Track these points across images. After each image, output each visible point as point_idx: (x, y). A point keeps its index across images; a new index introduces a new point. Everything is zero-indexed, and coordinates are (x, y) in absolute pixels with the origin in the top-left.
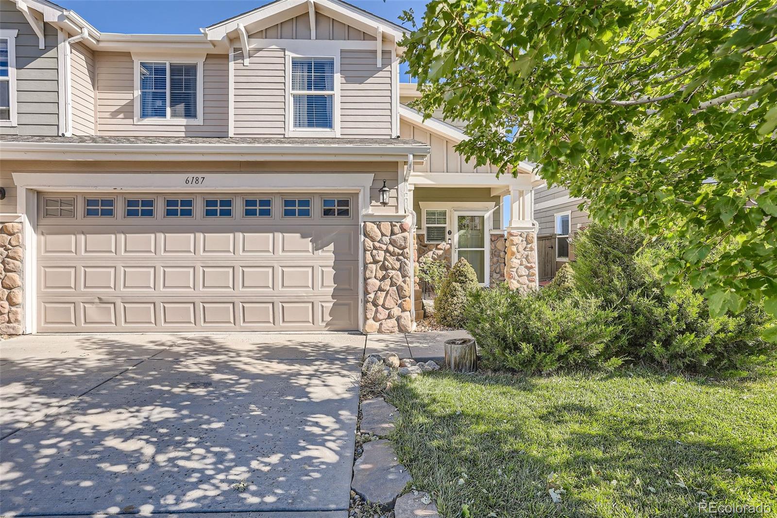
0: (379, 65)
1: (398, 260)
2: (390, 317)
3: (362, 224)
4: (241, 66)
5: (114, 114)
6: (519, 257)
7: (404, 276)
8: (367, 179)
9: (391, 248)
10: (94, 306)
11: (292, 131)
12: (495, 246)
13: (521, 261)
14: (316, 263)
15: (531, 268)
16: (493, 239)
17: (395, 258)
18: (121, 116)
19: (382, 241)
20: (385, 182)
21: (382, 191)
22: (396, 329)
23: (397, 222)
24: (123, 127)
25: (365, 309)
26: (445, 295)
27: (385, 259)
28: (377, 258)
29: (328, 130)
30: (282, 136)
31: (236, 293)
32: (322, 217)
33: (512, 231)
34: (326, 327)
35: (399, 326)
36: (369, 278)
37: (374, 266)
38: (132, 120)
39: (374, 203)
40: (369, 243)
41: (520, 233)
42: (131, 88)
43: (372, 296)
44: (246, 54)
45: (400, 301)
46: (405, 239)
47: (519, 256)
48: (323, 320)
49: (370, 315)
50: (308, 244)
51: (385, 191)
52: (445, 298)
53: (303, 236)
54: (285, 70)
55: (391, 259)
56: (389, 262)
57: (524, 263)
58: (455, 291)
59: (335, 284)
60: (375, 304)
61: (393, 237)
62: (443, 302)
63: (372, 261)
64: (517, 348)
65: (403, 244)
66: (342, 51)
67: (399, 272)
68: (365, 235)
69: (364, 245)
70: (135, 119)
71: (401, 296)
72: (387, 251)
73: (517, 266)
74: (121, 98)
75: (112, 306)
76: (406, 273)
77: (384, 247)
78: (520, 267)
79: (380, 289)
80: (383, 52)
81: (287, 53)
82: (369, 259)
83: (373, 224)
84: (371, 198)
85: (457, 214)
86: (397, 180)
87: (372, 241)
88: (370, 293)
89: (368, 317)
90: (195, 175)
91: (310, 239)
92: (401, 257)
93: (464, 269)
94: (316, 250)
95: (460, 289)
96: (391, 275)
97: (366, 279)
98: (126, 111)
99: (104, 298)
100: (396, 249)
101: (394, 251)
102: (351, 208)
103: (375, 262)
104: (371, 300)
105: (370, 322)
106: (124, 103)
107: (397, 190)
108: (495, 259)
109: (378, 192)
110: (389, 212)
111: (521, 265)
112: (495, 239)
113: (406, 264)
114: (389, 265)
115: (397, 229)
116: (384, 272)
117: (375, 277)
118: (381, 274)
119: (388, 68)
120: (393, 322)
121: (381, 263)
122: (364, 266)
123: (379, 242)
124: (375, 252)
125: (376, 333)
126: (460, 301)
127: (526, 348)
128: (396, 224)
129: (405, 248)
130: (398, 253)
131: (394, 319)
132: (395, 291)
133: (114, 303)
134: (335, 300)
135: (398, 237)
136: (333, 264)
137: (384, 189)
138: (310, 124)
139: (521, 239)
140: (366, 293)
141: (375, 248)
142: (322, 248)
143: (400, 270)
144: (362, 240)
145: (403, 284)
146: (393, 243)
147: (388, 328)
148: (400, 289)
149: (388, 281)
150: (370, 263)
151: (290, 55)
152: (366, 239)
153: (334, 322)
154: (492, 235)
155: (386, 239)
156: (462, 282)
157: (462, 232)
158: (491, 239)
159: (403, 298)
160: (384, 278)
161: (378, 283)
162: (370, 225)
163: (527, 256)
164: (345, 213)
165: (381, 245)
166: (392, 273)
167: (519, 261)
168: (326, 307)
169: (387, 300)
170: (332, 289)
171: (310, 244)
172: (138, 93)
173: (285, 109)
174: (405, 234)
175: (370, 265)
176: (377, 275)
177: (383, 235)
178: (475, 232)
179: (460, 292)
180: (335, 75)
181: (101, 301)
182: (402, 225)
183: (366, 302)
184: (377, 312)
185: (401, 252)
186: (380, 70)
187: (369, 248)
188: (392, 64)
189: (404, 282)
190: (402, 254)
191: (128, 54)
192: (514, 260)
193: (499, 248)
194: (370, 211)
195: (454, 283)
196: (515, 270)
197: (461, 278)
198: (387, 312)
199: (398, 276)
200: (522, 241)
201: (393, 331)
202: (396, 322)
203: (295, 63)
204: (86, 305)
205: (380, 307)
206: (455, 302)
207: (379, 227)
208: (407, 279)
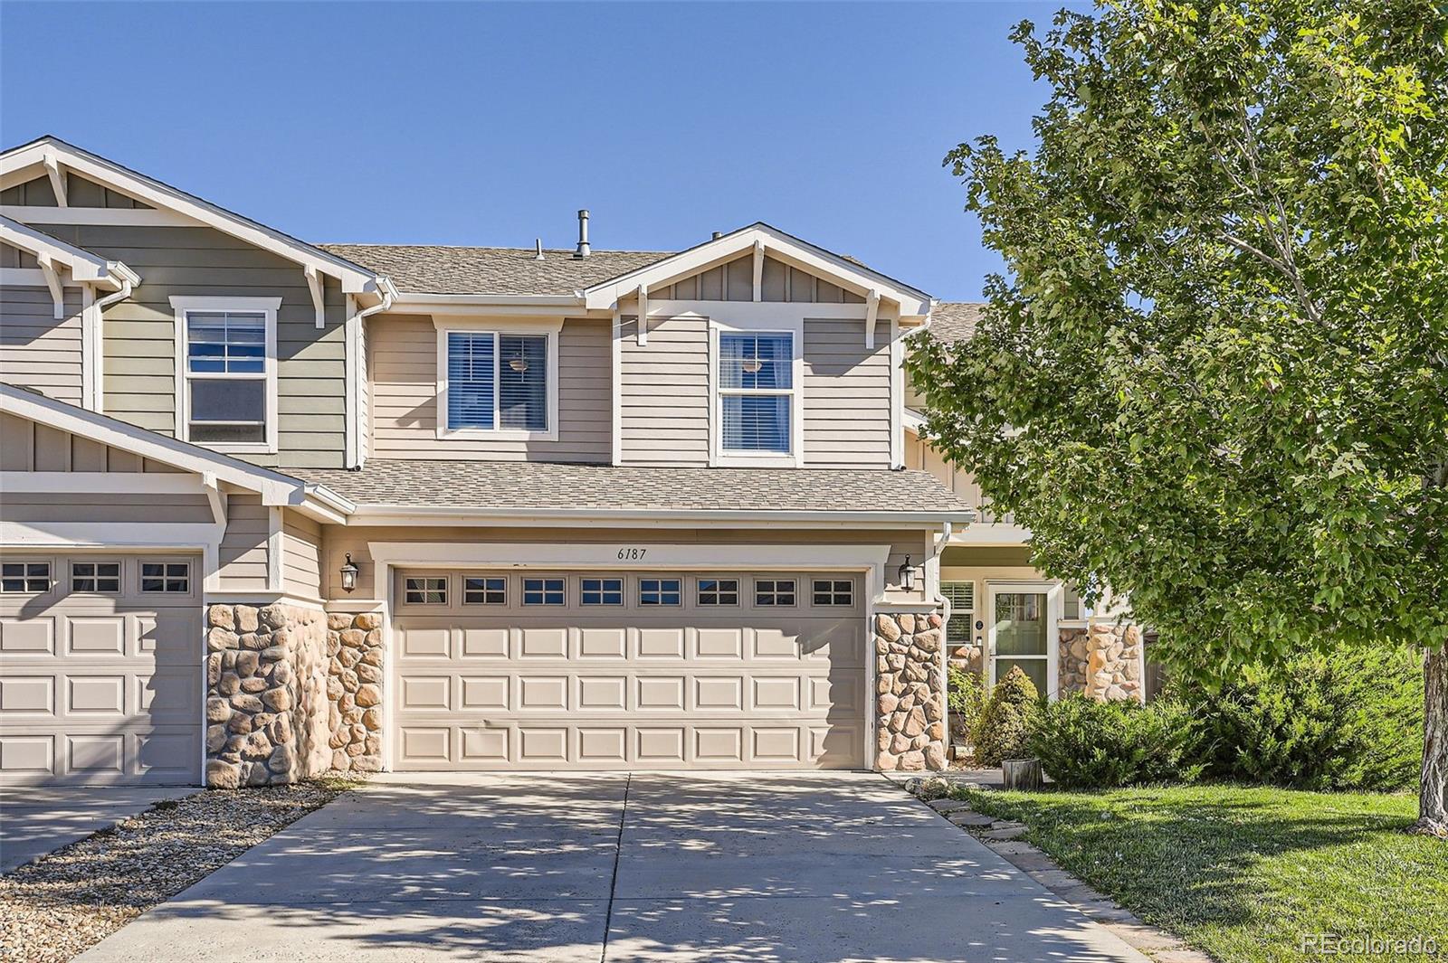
0: (870, 344)
1: (925, 667)
2: (913, 748)
3: (874, 617)
4: (633, 347)
5: (403, 422)
6: (1110, 669)
7: (933, 691)
8: (880, 554)
9: (915, 651)
10: (478, 732)
11: (723, 457)
12: (1069, 652)
13: (1115, 677)
14: (804, 672)
15: (1133, 688)
16: (1064, 638)
17: (921, 664)
18: (416, 424)
19: (902, 641)
20: (908, 559)
21: (903, 569)
22: (923, 764)
23: (924, 614)
24: (418, 443)
25: (877, 737)
26: (990, 720)
27: (906, 666)
28: (896, 665)
29: (782, 454)
30: (704, 465)
31: (687, 714)
32: (812, 606)
33: (1097, 625)
34: (817, 764)
35: (926, 760)
36: (884, 693)
37: (890, 676)
38: (433, 431)
39: (890, 586)
40: (884, 645)
41: (1112, 628)
42: (432, 377)
43: (888, 717)
44: (642, 325)
45: (927, 726)
46: (936, 637)
47: (1109, 667)
48: (813, 754)
49: (885, 744)
50: (792, 644)
51: (909, 571)
52: (990, 725)
53: (786, 634)
54: (708, 354)
55: (915, 666)
56: (913, 671)
57: (1119, 680)
58: (1005, 714)
59: (831, 702)
60: (892, 730)
61: (918, 635)
62: (987, 731)
63: (888, 668)
64: (1088, 755)
65: (933, 645)
66: (806, 321)
67: (926, 684)
68: (877, 633)
69: (876, 647)
70: (440, 430)
71: (929, 718)
72: (909, 655)
73: (1107, 684)
74: (415, 394)
75: (504, 733)
76: (937, 687)
77: (906, 650)
78: (1112, 686)
79: (900, 709)
80: (878, 323)
81: (712, 324)
82: (884, 666)
83: (889, 617)
84: (886, 581)
85: (993, 590)
86: (924, 554)
87: (888, 641)
88: (885, 714)
89: (882, 747)
90: (632, 547)
91: (795, 637)
92: (929, 664)
93: (1018, 684)
94: (804, 653)
95: (1013, 711)
96: (915, 688)
97: (878, 695)
98: (424, 416)
99: (495, 722)
100: (922, 652)
101: (919, 655)
102: (853, 593)
103: (892, 670)
104: (886, 724)
105: (885, 754)
106: (420, 402)
107: (924, 568)
108: (1069, 676)
109: (897, 571)
110: (912, 599)
111: (1113, 683)
112: (1068, 637)
113: (937, 673)
114: (913, 675)
115: (923, 625)
116: (905, 685)
117: (892, 692)
118: (900, 687)
119: (885, 350)
120: (918, 755)
121: (901, 672)
122: (877, 676)
123: (897, 642)
124: (892, 656)
125: (894, 770)
126: (1014, 729)
127: (1099, 754)
128: (923, 617)
129: (935, 650)
130: (926, 658)
131: (920, 751)
132: (921, 712)
133: (508, 729)
134: (832, 726)
135: (926, 635)
136: (828, 675)
137: (909, 568)
138: (748, 445)
139: (1114, 637)
140: (879, 713)
141: (892, 651)
142: (812, 651)
143: (928, 681)
144: (873, 640)
145: (932, 702)
146: (918, 643)
147: (911, 763)
148: (928, 709)
149: (911, 698)
150: (885, 672)
151: (718, 327)
152: (880, 638)
153: (829, 757)
154: (1061, 630)
155: (908, 639)
156: (1015, 702)
157: (1005, 624)
158: (1060, 638)
159: (932, 721)
160: (904, 694)
161: (896, 700)
162: (885, 619)
163: (1126, 667)
164: (845, 600)
165: (901, 647)
166: (917, 686)
167: (1110, 677)
168: (817, 735)
169: (909, 724)
170: (827, 710)
171: (796, 644)
172: (443, 385)
173: (708, 419)
174: (935, 631)
175: (884, 675)
176: (895, 689)
177: (903, 632)
178: (1027, 624)
179: (1014, 716)
180: (795, 362)
181: (489, 726)
182: (930, 618)
183: (878, 726)
184: (894, 740)
185: (929, 656)
186: (872, 353)
187: (884, 651)
188: (892, 344)
189: (934, 698)
190: (931, 660)
191: (427, 319)
192: (1101, 674)
193: (1075, 654)
194: (885, 598)
195: (1003, 704)
196: (1102, 691)
197: (1014, 696)
198: (910, 741)
199: (925, 690)
200: (1116, 641)
201: (918, 767)
202: (923, 755)
203: (725, 339)
204: (466, 731)
205: (899, 733)
206: (1006, 730)
207: (897, 621)
208: (938, 694)
